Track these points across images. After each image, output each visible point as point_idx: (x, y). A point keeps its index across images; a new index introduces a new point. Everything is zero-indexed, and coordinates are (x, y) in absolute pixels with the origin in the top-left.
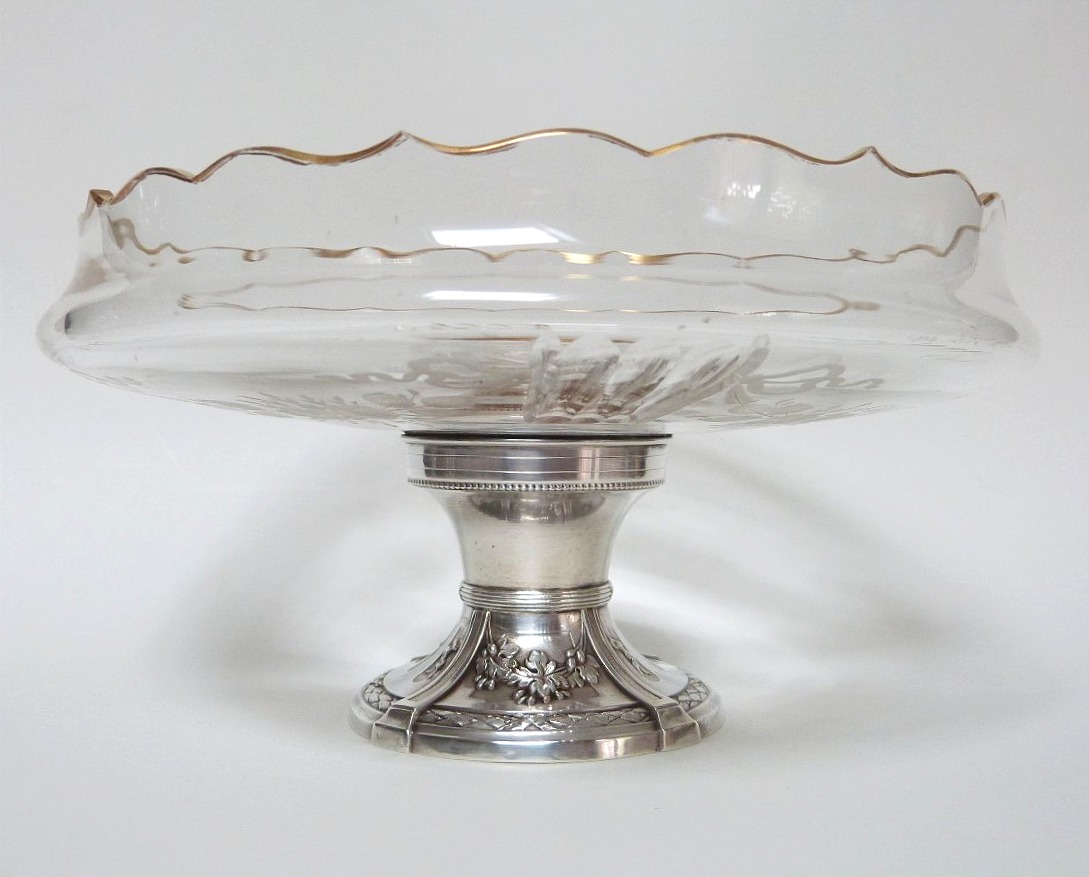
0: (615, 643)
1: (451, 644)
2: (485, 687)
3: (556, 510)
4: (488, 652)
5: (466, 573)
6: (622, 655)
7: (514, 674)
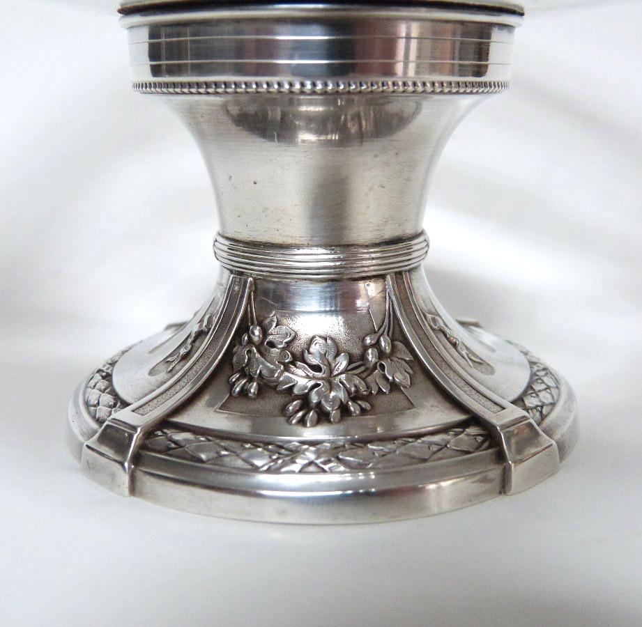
0: (434, 320)
1: (201, 321)
2: (244, 393)
3: (350, 125)
4: (249, 337)
5: (223, 223)
6: (444, 339)
7: (286, 374)
